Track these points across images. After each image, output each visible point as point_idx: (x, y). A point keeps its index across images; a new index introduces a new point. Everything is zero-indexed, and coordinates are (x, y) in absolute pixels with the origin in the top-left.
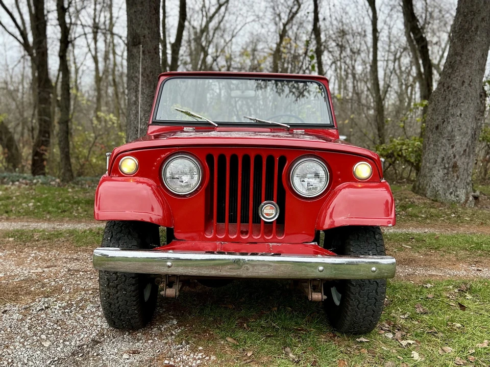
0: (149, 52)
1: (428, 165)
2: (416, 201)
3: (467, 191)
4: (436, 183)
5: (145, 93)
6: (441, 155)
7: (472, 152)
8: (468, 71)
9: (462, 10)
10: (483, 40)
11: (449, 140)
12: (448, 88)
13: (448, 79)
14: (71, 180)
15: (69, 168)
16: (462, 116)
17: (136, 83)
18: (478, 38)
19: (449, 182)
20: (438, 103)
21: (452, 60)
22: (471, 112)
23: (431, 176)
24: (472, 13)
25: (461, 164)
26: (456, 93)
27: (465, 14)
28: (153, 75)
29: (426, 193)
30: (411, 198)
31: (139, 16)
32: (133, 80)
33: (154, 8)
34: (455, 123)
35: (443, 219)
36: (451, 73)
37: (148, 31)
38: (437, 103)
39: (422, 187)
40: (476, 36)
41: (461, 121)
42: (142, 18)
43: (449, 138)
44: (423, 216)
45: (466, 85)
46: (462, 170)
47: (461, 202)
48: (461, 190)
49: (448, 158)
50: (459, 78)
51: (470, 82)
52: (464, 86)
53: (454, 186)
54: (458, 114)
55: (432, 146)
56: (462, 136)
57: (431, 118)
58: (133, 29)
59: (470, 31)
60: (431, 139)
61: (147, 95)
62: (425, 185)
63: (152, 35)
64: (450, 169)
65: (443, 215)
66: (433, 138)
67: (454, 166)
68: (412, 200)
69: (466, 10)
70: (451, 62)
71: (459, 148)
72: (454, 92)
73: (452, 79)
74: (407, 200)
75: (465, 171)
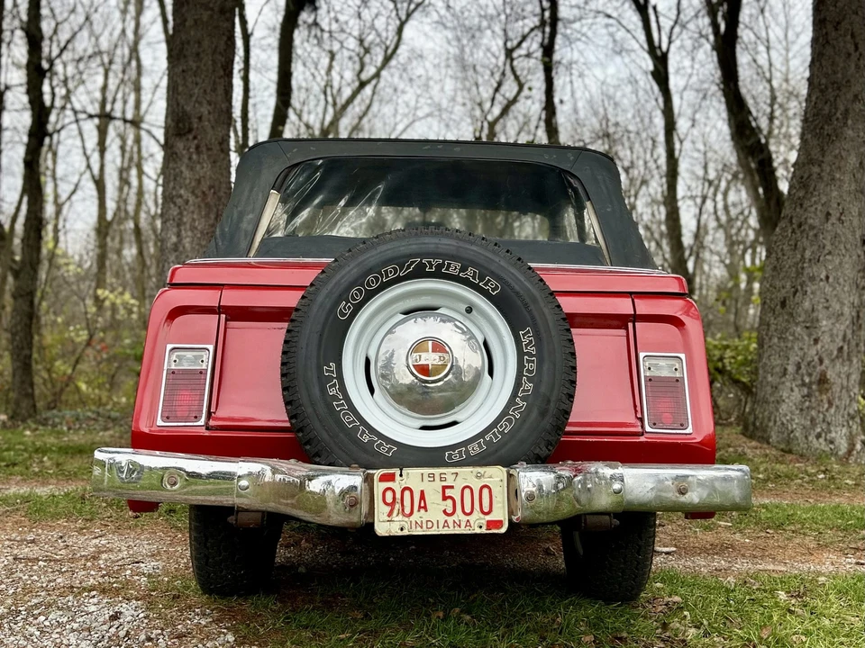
0: (209, 149)
1: (770, 379)
2: (748, 451)
3: (850, 433)
4: (786, 415)
5: (196, 228)
6: (794, 359)
7: (855, 353)
8: (835, 194)
9: (816, 81)
10: (858, 136)
11: (807, 328)
12: (800, 225)
13: (798, 210)
14: (30, 416)
15: (30, 391)
16: (831, 280)
17: (179, 207)
18: (850, 132)
19: (813, 413)
20: (783, 255)
21: (804, 172)
22: (847, 272)
23: (778, 402)
24: (836, 85)
25: (834, 376)
26: (816, 235)
27: (823, 87)
28: (214, 193)
29: (769, 437)
30: (740, 446)
31: (190, 80)
32: (175, 203)
33: (222, 66)
34: (818, 293)
35: (799, 481)
36: (804, 197)
37: (209, 108)
38: (780, 254)
39: (761, 423)
40: (846, 129)
41: (828, 289)
42: (197, 84)
43: (808, 325)
44: (761, 476)
45: (833, 219)
46: (838, 390)
47: (840, 453)
48: (838, 429)
49: (809, 364)
50: (819, 208)
51: (841, 214)
52: (830, 222)
53: (824, 421)
54: (823, 276)
55: (776, 340)
56: (833, 320)
57: (771, 286)
58: (178, 104)
59: (834, 118)
60: (773, 327)
61: (202, 232)
62: (766, 420)
63: (216, 115)
64: (814, 387)
65: (802, 475)
66: (777, 324)
67: (820, 380)
68: (740, 450)
69: (824, 81)
70: (802, 178)
71: (828, 344)
72: (811, 234)
73: (805, 210)
74: (731, 449)
75: (844, 391)
